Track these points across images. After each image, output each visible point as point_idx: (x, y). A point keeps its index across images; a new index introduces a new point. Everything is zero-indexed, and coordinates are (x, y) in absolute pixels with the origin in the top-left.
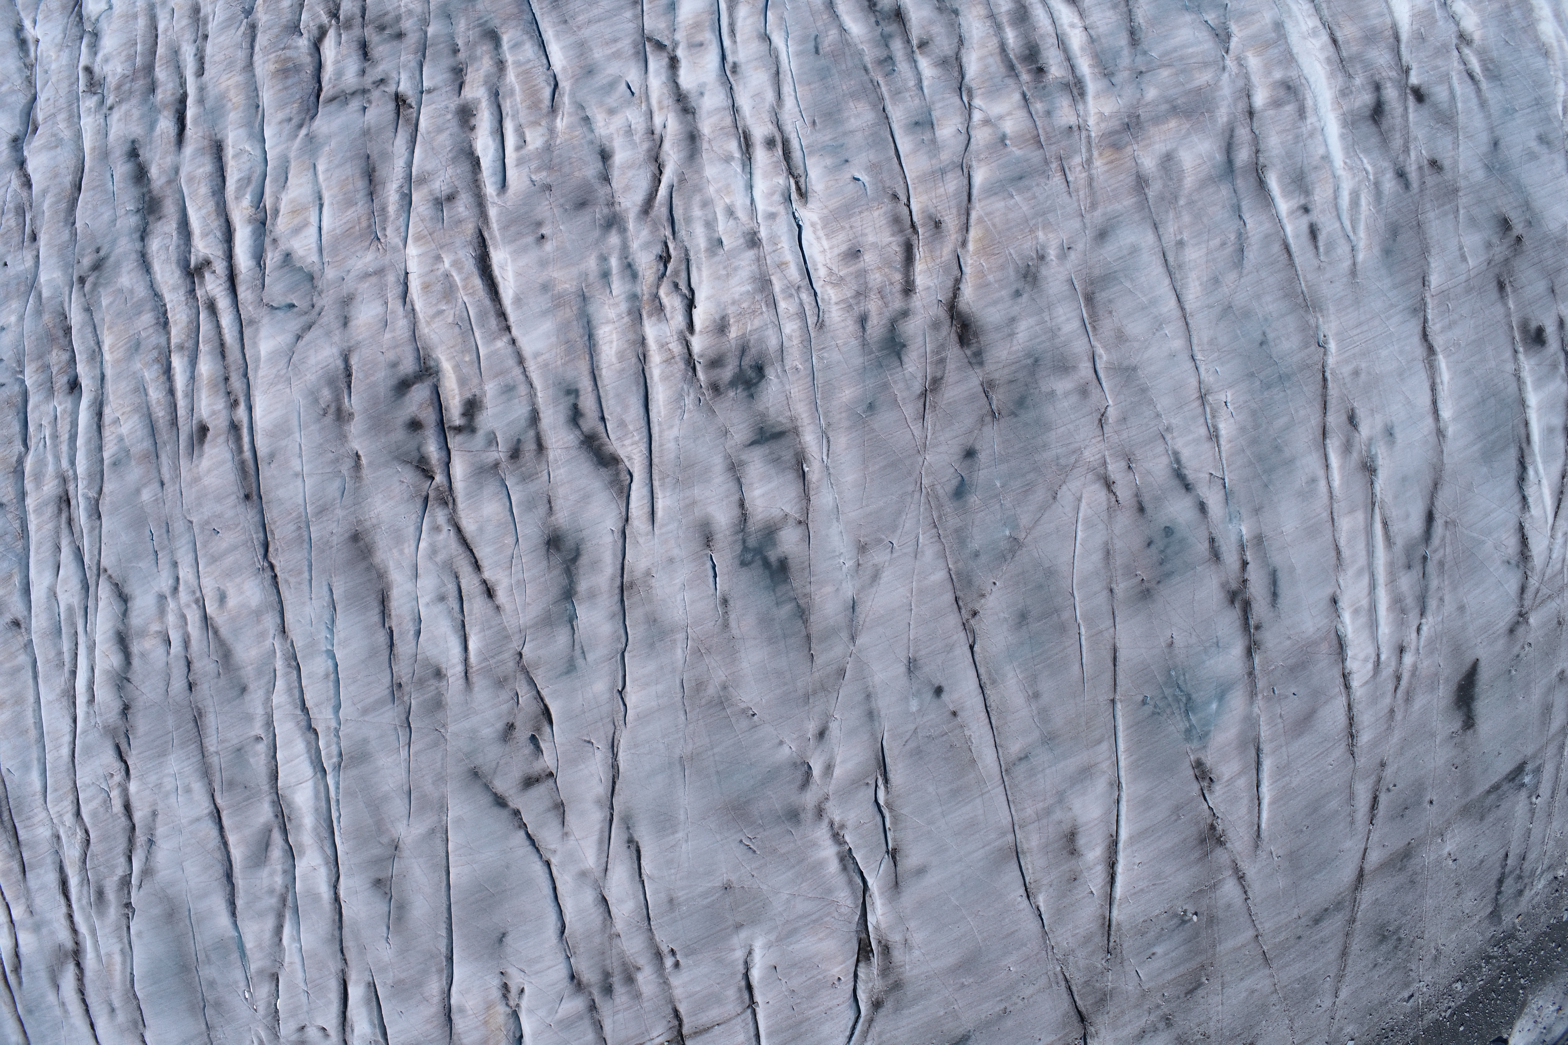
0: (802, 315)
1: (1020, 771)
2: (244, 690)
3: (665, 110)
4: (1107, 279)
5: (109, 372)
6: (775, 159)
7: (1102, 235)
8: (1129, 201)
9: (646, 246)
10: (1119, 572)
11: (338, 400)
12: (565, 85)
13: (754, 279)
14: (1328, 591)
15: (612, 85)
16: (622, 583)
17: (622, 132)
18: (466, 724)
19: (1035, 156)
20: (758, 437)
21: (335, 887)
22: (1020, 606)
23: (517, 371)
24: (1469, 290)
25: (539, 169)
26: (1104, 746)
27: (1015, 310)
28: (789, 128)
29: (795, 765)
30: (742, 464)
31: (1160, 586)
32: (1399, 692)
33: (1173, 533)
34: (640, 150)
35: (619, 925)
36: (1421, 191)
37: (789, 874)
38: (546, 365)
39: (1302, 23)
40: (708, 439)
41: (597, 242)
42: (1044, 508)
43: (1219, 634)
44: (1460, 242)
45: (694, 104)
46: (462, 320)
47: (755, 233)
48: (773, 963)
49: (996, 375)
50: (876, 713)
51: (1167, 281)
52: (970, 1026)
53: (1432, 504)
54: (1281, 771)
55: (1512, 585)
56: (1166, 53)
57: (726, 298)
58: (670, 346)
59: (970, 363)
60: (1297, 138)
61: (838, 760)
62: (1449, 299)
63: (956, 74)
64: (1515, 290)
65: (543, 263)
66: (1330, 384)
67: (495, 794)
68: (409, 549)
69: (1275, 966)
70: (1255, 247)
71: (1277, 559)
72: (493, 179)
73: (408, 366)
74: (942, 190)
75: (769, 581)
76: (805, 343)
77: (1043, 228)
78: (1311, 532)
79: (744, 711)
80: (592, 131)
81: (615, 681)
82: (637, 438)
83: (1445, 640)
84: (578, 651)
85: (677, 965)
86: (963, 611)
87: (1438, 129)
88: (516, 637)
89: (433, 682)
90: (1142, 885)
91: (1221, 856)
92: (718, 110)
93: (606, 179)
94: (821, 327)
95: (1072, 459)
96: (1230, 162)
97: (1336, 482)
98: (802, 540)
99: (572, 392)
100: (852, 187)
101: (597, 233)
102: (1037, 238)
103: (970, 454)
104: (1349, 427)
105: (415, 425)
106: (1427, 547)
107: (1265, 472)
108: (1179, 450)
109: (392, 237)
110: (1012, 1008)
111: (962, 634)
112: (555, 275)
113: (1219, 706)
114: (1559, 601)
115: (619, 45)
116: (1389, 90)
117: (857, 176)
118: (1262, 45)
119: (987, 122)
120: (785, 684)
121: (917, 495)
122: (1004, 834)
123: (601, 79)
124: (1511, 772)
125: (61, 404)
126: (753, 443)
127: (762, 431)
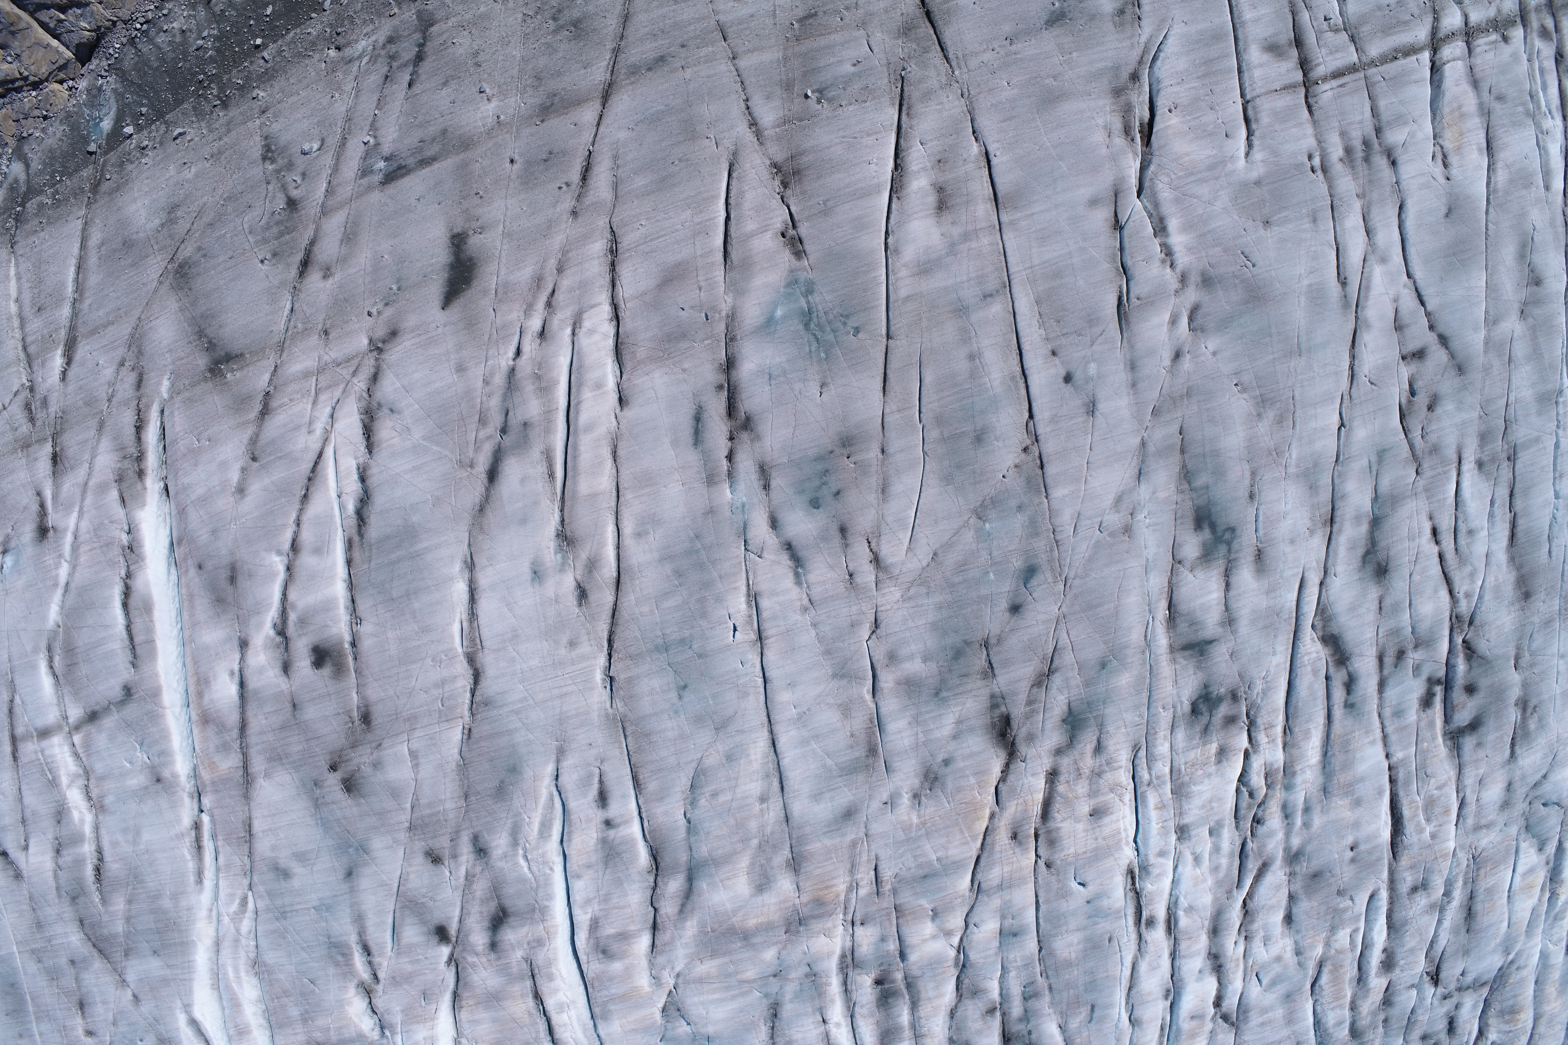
0: (1151, 759)
1: (992, 284)
3: (1235, 957)
4: (850, 770)
6: (1150, 907)
7: (849, 814)
8: (815, 846)
9: (1271, 834)
10: (873, 469)
11: (1524, 719)
12: (1307, 986)
13: (1188, 796)
14: (629, 414)
15: (1273, 983)
16: (1331, 526)
17: (1274, 940)
18: (1465, 416)
19: (906, 898)
20: (1206, 648)
22: (982, 450)
23: (1389, 729)
24: (412, 719)
25: (1345, 910)
26: (903, 292)
27: (952, 746)
28: (1134, 936)
29: (1203, 330)
30: (1222, 624)
31: (830, 449)
32: (550, 290)
33: (811, 501)
34: (1261, 923)
35: (1357, 205)
36: (457, 832)
37: (1213, 226)
38: (1367, 732)
39: (574, 1018)
40: (1249, 651)
41: (1310, 840)
42: (948, 545)
43: (767, 388)
44: (416, 773)
45: (1208, 962)
46: (1423, 780)
47: (1179, 839)
48: (1230, 141)
49: (980, 683)
50: (1128, 367)
51: (785, 762)
52: (1045, 34)
53: (487, 490)
54: (702, 230)
55: (389, 386)
56: (743, 994)
57: (1216, 780)
58: (1266, 740)
59: (1003, 698)
60: (606, 898)
61: (1165, 328)
62: (440, 712)
63: (966, 981)
64: (348, 713)
65: (1356, 825)
66: (605, 635)
67: (1447, 348)
68: (1491, 580)
69: (713, 22)
70: (678, 789)
71: (692, 457)
72: (1380, 903)
73: (1468, 742)
74: (1005, 870)
75: (1213, 511)
76: (1153, 731)
77: (911, 825)
78: (647, 480)
79: (1244, 390)
80: (1296, 942)
81: (1347, 436)
82: (1306, 658)
83: (486, 337)
84: (1374, 469)
85: (1310, 157)
86: (1037, 454)
87: (424, 896)
88: (1420, 489)
89: (1485, 459)
90: (870, 141)
91: (778, 153)
92: (1191, 956)
93: (1291, 898)
94: (1135, 746)
95: (913, 591)
96: (690, 879)
97: (611, 529)
98: (1180, 546)
99: (1349, 706)
100: (1088, 877)
101: (1309, 848)
102: (919, 817)
103: (1015, 609)
104: (587, 587)
105: (1470, 689)
106: (500, 443)
107: (697, 552)
108: (795, 587)
109: (1464, 858)
110: (1005, 43)
111: (1040, 431)
112: (1349, 813)
113: (773, 311)
114: (326, 358)
115: (1260, 1020)
116: (481, 942)
117: (1081, 888)
118: (631, 999)
119: (948, 934)
120: (1208, 410)
121: (1072, 575)
122: (1011, 223)
123: (1281, 989)
124: (403, 176)
126: (1210, 642)
127: (1202, 653)
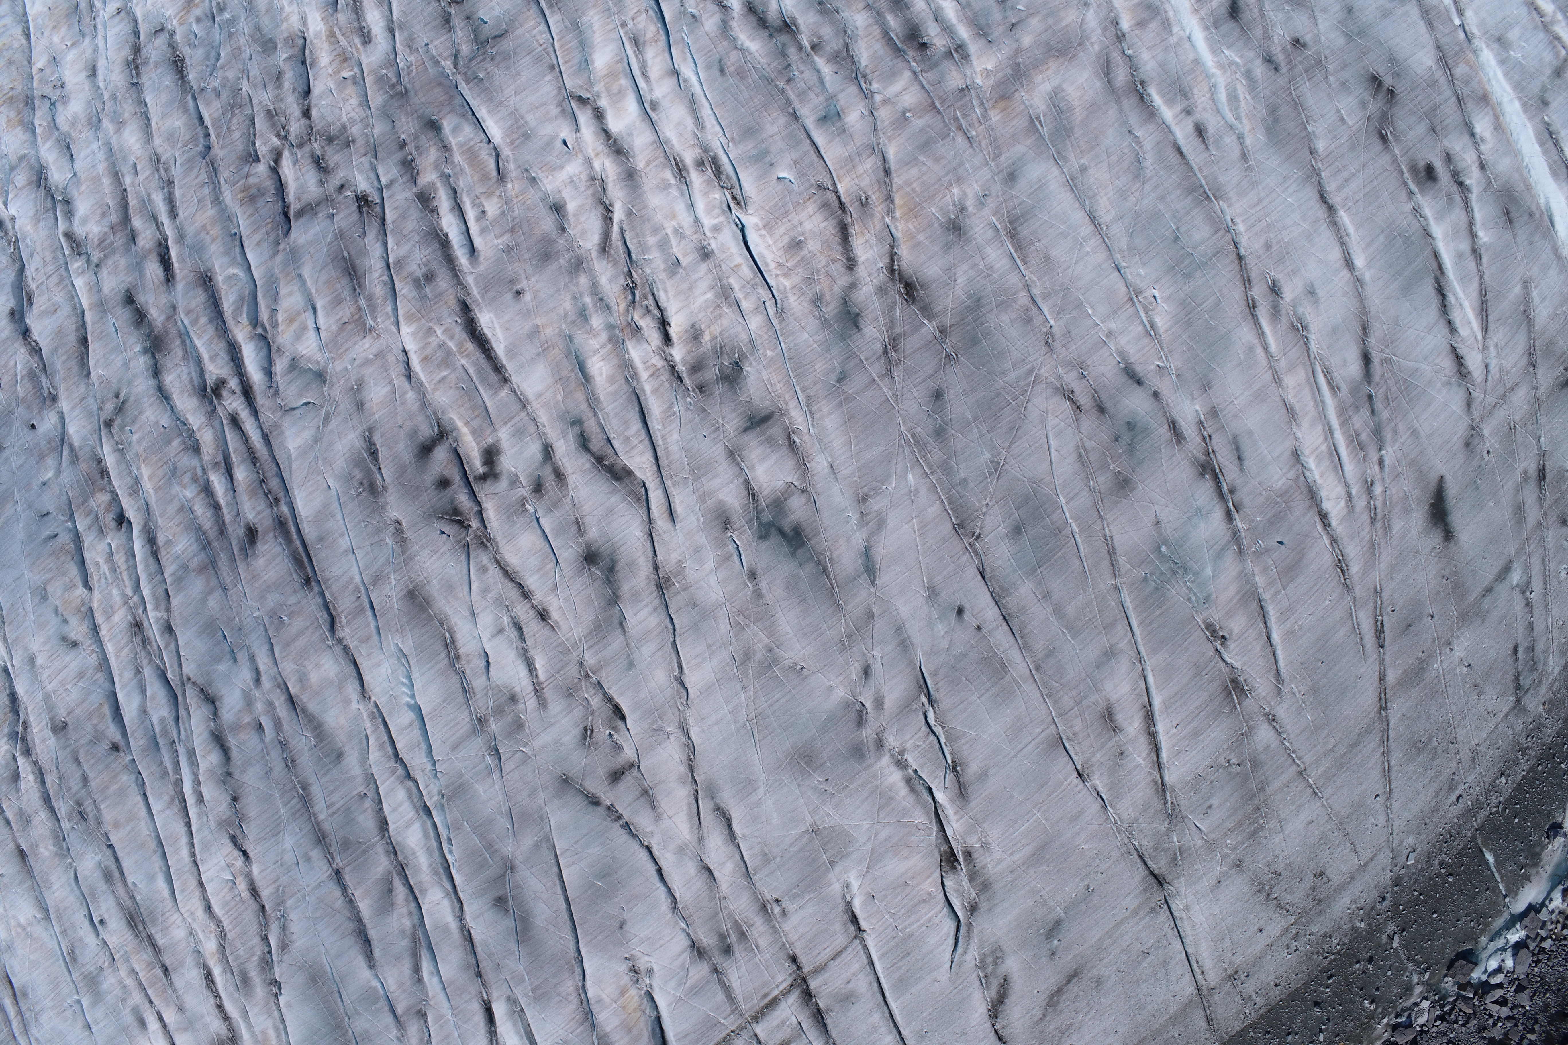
0: (762, 309)
1: (1049, 665)
2: (340, 756)
3: (601, 156)
4: (1024, 215)
5: (153, 500)
6: (708, 178)
7: (1010, 178)
8: (1026, 142)
9: (612, 279)
10: (1095, 469)
11: (370, 477)
12: (506, 152)
13: (714, 287)
14: (1288, 446)
15: (548, 144)
16: (659, 581)
17: (568, 185)
18: (545, 739)
19: (935, 122)
20: (749, 424)
21: (461, 917)
22: (1013, 519)
23: (522, 415)
24: (1354, 147)
25: (499, 235)
26: (1119, 627)
27: (950, 261)
28: (715, 147)
29: (849, 705)
30: (740, 451)
31: (1136, 474)
32: (1376, 521)
33: (1135, 425)
34: (585, 197)
35: (724, 888)
36: (1290, 69)
37: (865, 806)
38: (548, 403)
41: (568, 286)
42: (1017, 426)
43: (1199, 504)
44: (1335, 106)
45: (625, 145)
46: (465, 382)
47: (705, 246)
48: (870, 892)
49: (946, 322)
50: (908, 642)
51: (1077, 204)
52: (1060, 912)
53: (1366, 347)
54: (1286, 614)
55: (1458, 402)
57: (692, 309)
58: (653, 362)
59: (920, 317)
60: (1167, 49)
61: (886, 692)
62: (1337, 160)
63: (850, 66)
64: (1395, 139)
65: (525, 314)
66: (1246, 260)
67: (588, 796)
68: (462, 593)
69: (1323, 796)
70: (1150, 155)
71: (1235, 427)
72: (462, 251)
73: (425, 433)
74: (861, 170)
75: (787, 549)
76: (772, 332)
77: (957, 184)
78: (1260, 396)
79: (792, 667)
80: (540, 190)
81: (671, 670)
82: (642, 450)
83: (1406, 467)
84: (633, 650)
85: (784, 913)
86: (964, 537)
87: (1293, 10)
88: (574, 650)
89: (511, 707)
90: (1182, 745)
91: (1249, 705)
92: (647, 146)
93: (563, 228)
94: (782, 315)
95: (1032, 378)
96: (1110, 84)
97: (1273, 347)
98: (809, 505)
99: (577, 422)
100: (780, 187)
101: (566, 279)
102: (953, 194)
103: (938, 395)
104: (1273, 297)
105: (444, 483)
106: (1370, 387)
107: (1203, 351)
108: (1123, 351)
109: (385, 325)
110: (1094, 885)
111: (969, 561)
112: (538, 322)
113: (1214, 571)
114: (1505, 408)
115: (546, 108)
117: (783, 174)
119: (887, 102)
120: (822, 634)
121: (899, 442)
122: (1045, 726)
123: (538, 142)
124: (1499, 573)
125: (115, 539)
127: (751, 418)
